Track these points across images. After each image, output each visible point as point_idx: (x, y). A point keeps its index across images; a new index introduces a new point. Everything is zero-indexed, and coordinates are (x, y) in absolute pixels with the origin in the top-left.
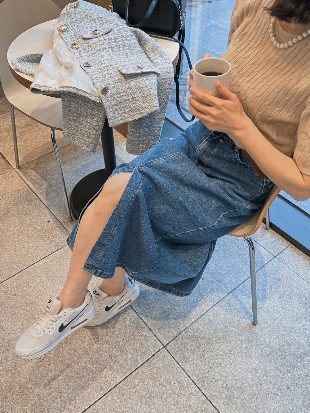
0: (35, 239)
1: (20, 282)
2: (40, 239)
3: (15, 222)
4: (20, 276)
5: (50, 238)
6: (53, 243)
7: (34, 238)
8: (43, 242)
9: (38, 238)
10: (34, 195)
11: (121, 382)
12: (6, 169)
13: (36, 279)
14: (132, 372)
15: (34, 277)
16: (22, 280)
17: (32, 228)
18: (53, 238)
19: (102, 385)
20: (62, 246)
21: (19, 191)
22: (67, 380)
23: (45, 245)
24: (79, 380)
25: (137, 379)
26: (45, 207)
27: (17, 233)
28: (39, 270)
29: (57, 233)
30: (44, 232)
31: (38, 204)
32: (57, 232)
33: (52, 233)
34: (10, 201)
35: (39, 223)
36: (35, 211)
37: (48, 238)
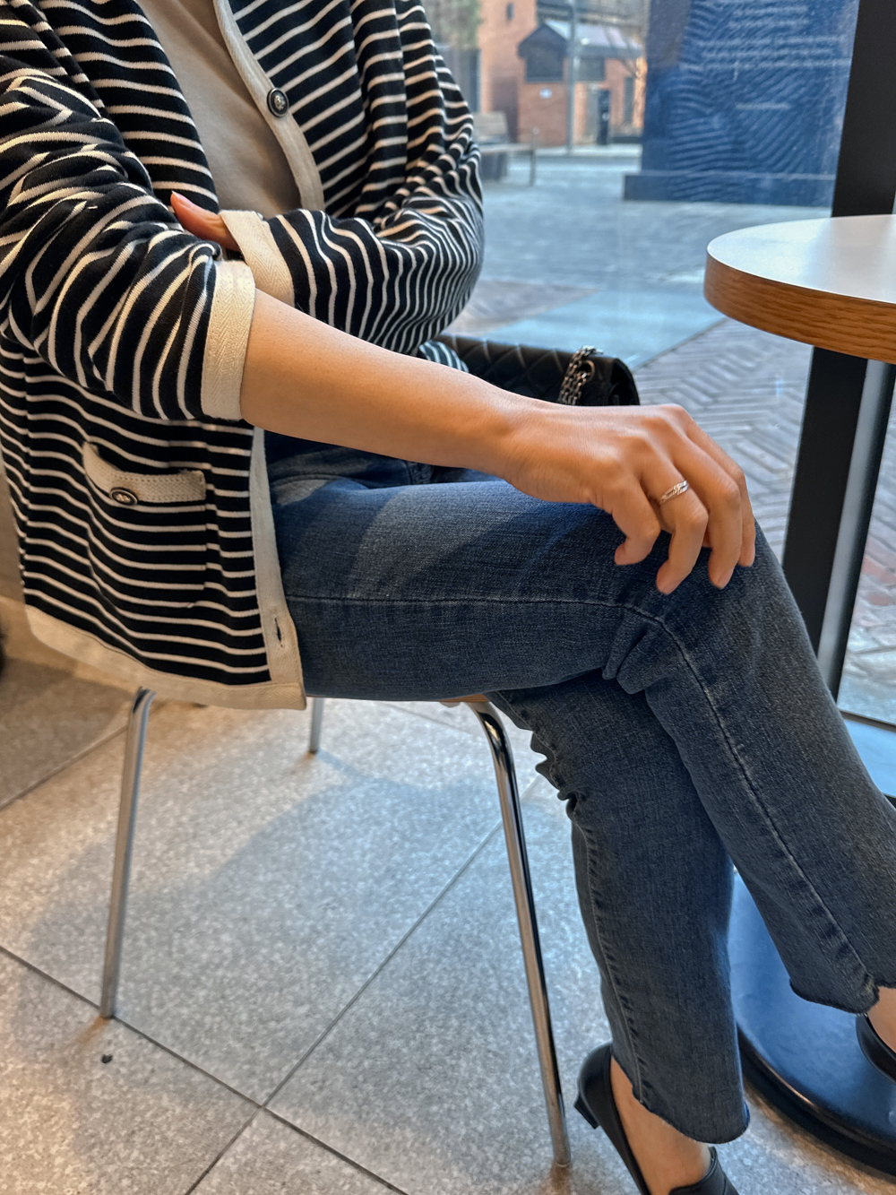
0: (65, 1166)
2: (91, 1159)
5: (137, 1139)
6: (161, 1158)
7: (59, 1160)
8: (110, 1169)
9: (78, 1155)
17: (36, 1117)
18: (150, 1135)
20: (209, 1158)
23: (125, 1182)
26: (66, 1000)
29: (165, 1101)
30: (98, 1115)
31: (33, 995)
32: (160, 1098)
33: (142, 1107)
35: (60, 1082)
36: (29, 1028)
37: (128, 1141)
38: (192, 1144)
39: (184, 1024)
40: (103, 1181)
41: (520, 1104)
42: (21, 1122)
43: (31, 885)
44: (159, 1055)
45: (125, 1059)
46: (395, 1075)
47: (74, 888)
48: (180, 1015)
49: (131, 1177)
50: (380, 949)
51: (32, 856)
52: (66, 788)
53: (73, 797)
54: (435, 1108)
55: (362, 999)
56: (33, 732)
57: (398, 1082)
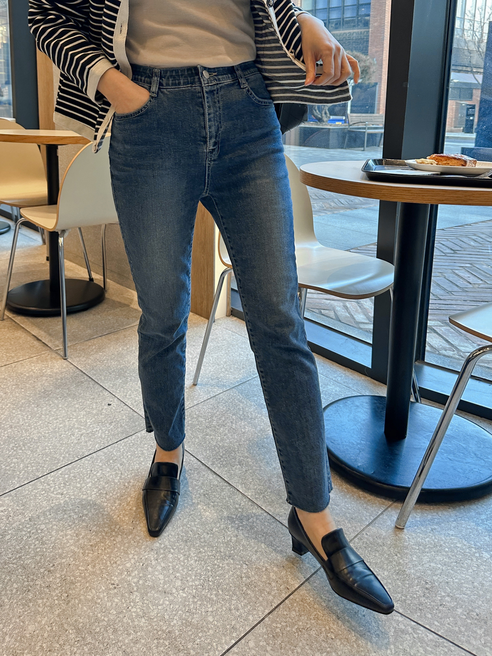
1: (69, 477)
2: (98, 425)
3: (58, 406)
4: (70, 470)
5: (113, 424)
6: (119, 429)
7: (89, 423)
8: (103, 428)
9: (94, 423)
10: (86, 376)
11: (266, 616)
12: (43, 351)
13: (95, 473)
14: (284, 601)
15: (91, 471)
16: (72, 475)
18: (117, 424)
19: (233, 623)
20: (133, 433)
21: (61, 373)
22: (167, 617)
24: (189, 617)
25: (295, 610)
27: (60, 418)
28: (99, 462)
29: (124, 417)
30: (103, 416)
33: (117, 417)
34: (50, 384)
35: (94, 407)
36: (88, 393)
37: (110, 424)
38: (129, 428)
39: (136, 401)
40: (100, 431)
41: (236, 442)
42: (80, 413)
43: (98, 360)
44: (126, 407)
45: (115, 406)
46: (198, 427)
47: (111, 363)
48: (135, 399)
49: (109, 431)
50: (206, 396)
51: (100, 352)
52: (116, 337)
53: (117, 339)
54: (208, 437)
55: (195, 407)
56: (109, 320)
57: (199, 428)
